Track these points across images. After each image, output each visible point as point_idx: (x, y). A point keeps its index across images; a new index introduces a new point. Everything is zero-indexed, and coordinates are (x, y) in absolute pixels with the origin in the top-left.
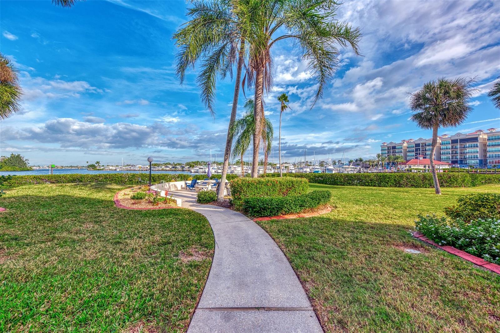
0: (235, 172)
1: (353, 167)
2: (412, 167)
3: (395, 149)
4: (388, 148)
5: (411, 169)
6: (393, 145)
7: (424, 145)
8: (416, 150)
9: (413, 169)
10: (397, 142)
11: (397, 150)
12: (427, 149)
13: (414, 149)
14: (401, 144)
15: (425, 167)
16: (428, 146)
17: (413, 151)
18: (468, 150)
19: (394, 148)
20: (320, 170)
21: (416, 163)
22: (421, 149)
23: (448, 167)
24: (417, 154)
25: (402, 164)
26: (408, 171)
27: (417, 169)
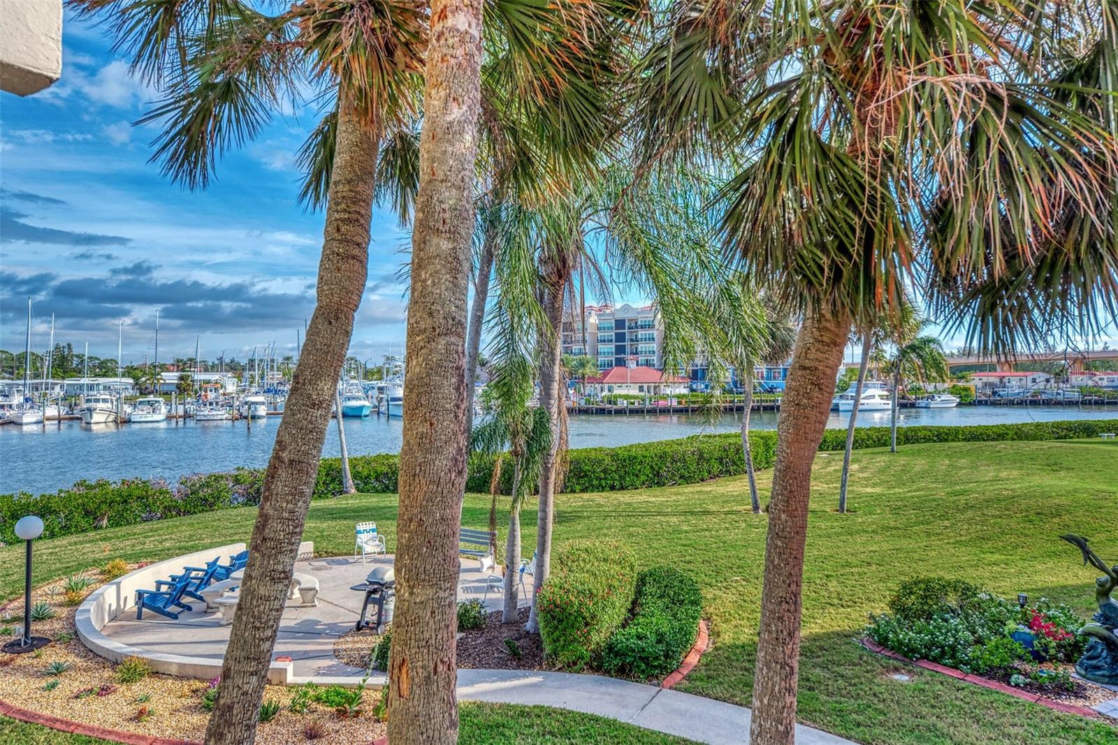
2: (617, 392)
5: (616, 397)
7: (633, 325)
8: (620, 337)
9: (620, 396)
12: (639, 337)
13: (613, 334)
15: (641, 389)
16: (641, 327)
17: (611, 341)
20: (366, 403)
21: (622, 381)
22: (627, 337)
23: (685, 391)
24: (620, 350)
25: (593, 380)
26: (610, 402)
27: (627, 397)
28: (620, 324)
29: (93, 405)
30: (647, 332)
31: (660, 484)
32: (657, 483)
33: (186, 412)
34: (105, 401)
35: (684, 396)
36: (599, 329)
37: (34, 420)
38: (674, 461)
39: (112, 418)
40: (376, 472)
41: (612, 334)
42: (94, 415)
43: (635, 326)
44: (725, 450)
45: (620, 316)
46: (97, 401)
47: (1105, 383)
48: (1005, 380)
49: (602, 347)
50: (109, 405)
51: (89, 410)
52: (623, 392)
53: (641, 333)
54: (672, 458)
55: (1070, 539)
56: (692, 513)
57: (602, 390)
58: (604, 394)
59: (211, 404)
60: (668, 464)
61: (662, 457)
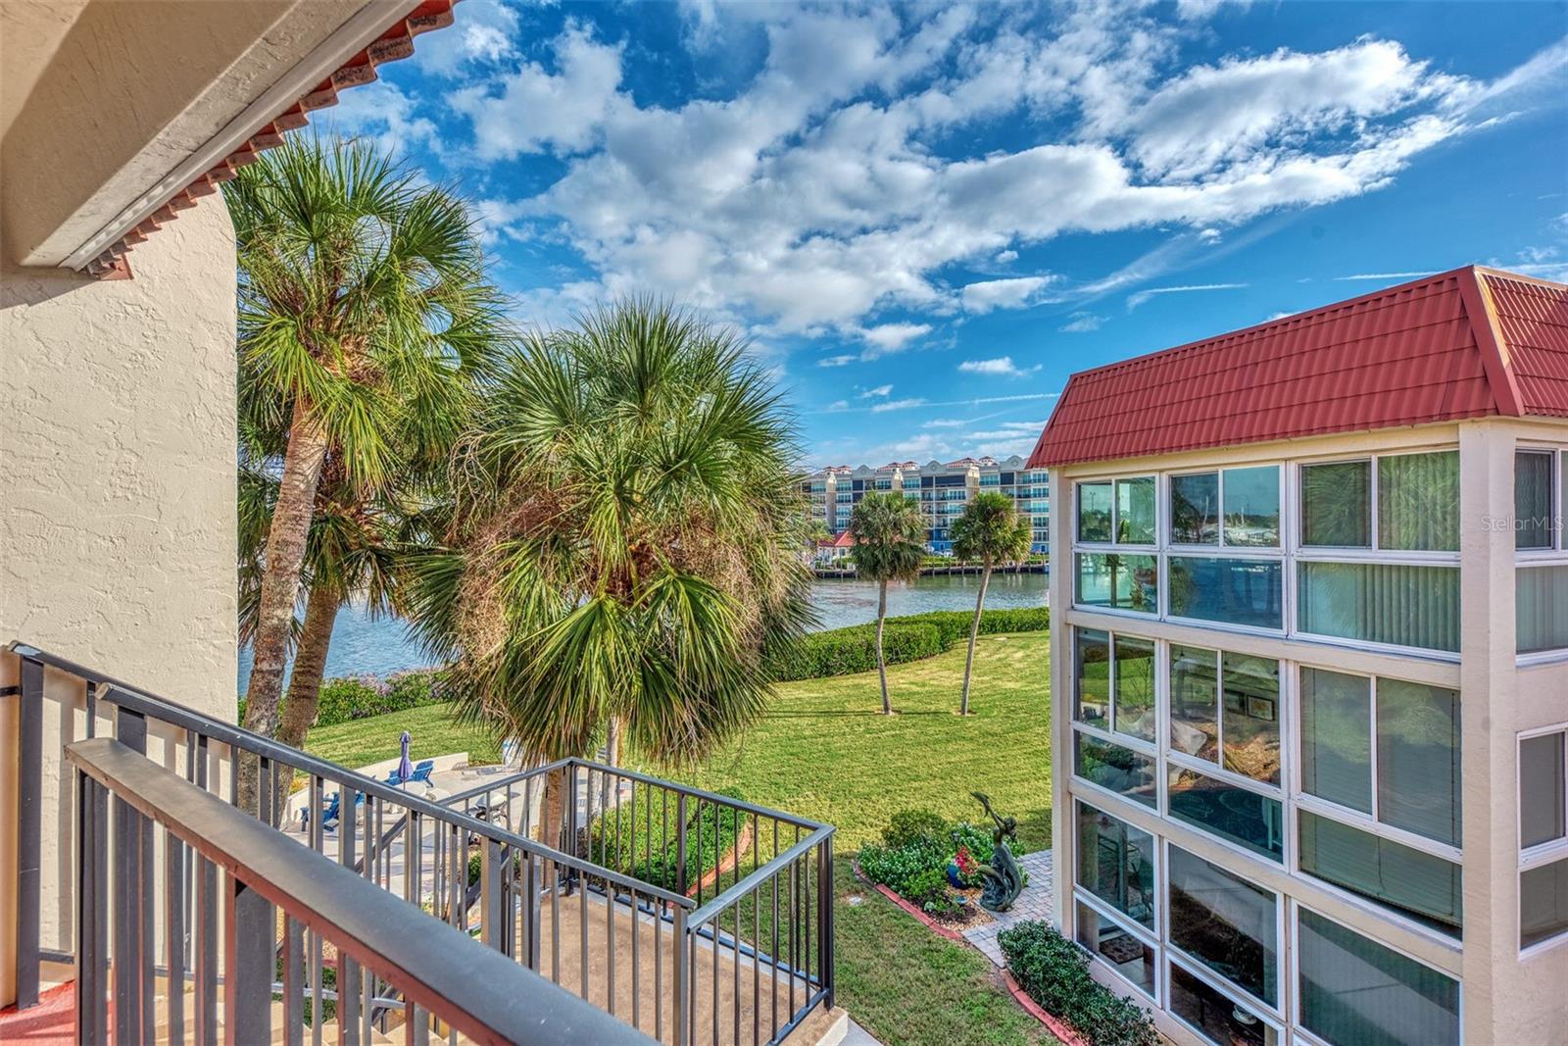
5: (845, 560)
8: (858, 498)
10: (814, 469)
13: (852, 494)
14: (824, 477)
16: (880, 487)
17: (850, 501)
18: (949, 505)
25: (826, 544)
26: (838, 566)
28: (858, 484)
31: (829, 674)
32: (826, 673)
36: (838, 489)
38: (841, 653)
41: (850, 494)
43: (871, 485)
44: (895, 640)
45: (858, 477)
49: (840, 508)
54: (840, 650)
55: (977, 796)
56: (827, 713)
57: (834, 554)
58: (834, 558)
60: (836, 655)
61: (831, 649)
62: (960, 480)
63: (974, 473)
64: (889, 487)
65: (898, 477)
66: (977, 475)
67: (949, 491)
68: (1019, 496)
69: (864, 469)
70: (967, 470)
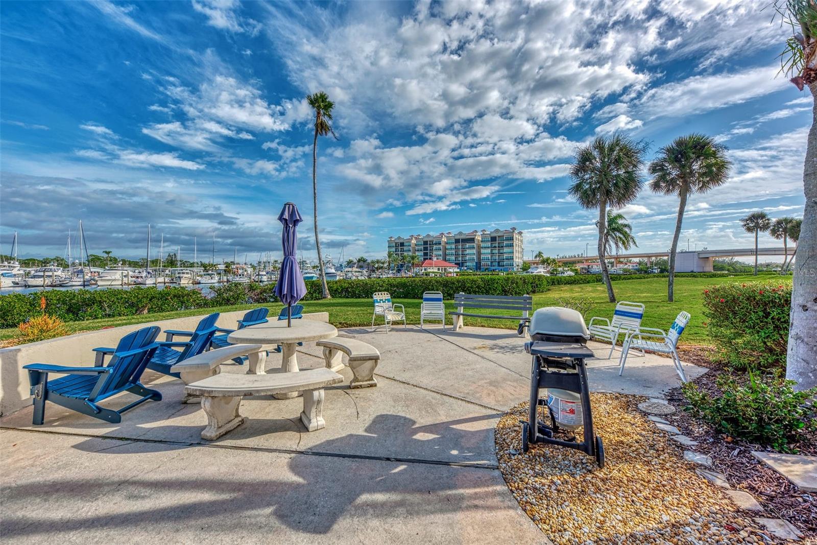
0: (99, 283)
1: (357, 270)
2: (429, 270)
3: (403, 246)
4: (396, 243)
5: (428, 272)
6: (402, 241)
8: (426, 249)
9: (430, 272)
10: (405, 236)
11: (405, 248)
14: (409, 240)
15: (439, 269)
16: (436, 244)
17: (422, 250)
18: (468, 251)
19: (402, 244)
21: (431, 265)
22: (429, 249)
23: (458, 270)
24: (426, 254)
25: (418, 265)
26: (426, 275)
27: (433, 272)
28: (425, 243)
29: (181, 275)
30: (438, 246)
33: (228, 280)
34: (187, 273)
35: (458, 272)
36: (416, 245)
37: (152, 282)
39: (191, 282)
40: (341, 287)
41: (422, 247)
42: (182, 280)
43: (432, 243)
45: (426, 239)
46: (184, 273)
47: (631, 267)
48: (590, 266)
49: (417, 253)
50: (190, 275)
51: (179, 277)
52: (432, 271)
53: (435, 247)
57: (421, 270)
58: (423, 271)
59: (240, 275)
62: (472, 240)
63: (478, 238)
64: (440, 244)
65: (444, 239)
66: (480, 239)
67: (468, 245)
68: (499, 247)
69: (428, 236)
70: (475, 235)
